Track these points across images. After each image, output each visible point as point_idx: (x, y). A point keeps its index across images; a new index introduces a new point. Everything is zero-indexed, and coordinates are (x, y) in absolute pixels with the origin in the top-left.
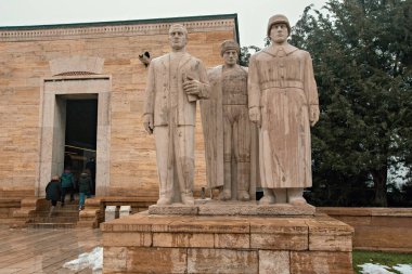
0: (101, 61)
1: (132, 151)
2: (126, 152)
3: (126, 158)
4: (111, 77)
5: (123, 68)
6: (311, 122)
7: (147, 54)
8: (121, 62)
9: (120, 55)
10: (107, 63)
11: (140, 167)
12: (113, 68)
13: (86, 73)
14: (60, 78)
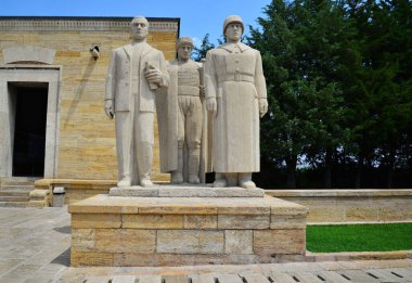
0: (53, 52)
1: (80, 137)
2: (75, 138)
3: (74, 144)
4: (61, 67)
5: (73, 59)
6: (260, 114)
7: (97, 48)
8: (71, 54)
9: (70, 49)
10: (58, 55)
11: (87, 152)
12: (64, 59)
13: (37, 63)
14: (13, 66)
